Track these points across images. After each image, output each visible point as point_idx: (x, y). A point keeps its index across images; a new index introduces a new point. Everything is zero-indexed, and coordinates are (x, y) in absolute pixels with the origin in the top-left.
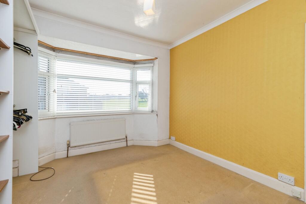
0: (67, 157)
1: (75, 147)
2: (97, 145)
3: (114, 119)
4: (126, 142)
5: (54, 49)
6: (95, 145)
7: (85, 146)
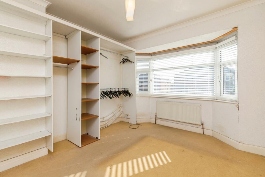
0: (155, 124)
1: (160, 118)
2: (175, 122)
3: (189, 103)
4: (202, 129)
5: (151, 54)
6: (176, 122)
7: (166, 121)
